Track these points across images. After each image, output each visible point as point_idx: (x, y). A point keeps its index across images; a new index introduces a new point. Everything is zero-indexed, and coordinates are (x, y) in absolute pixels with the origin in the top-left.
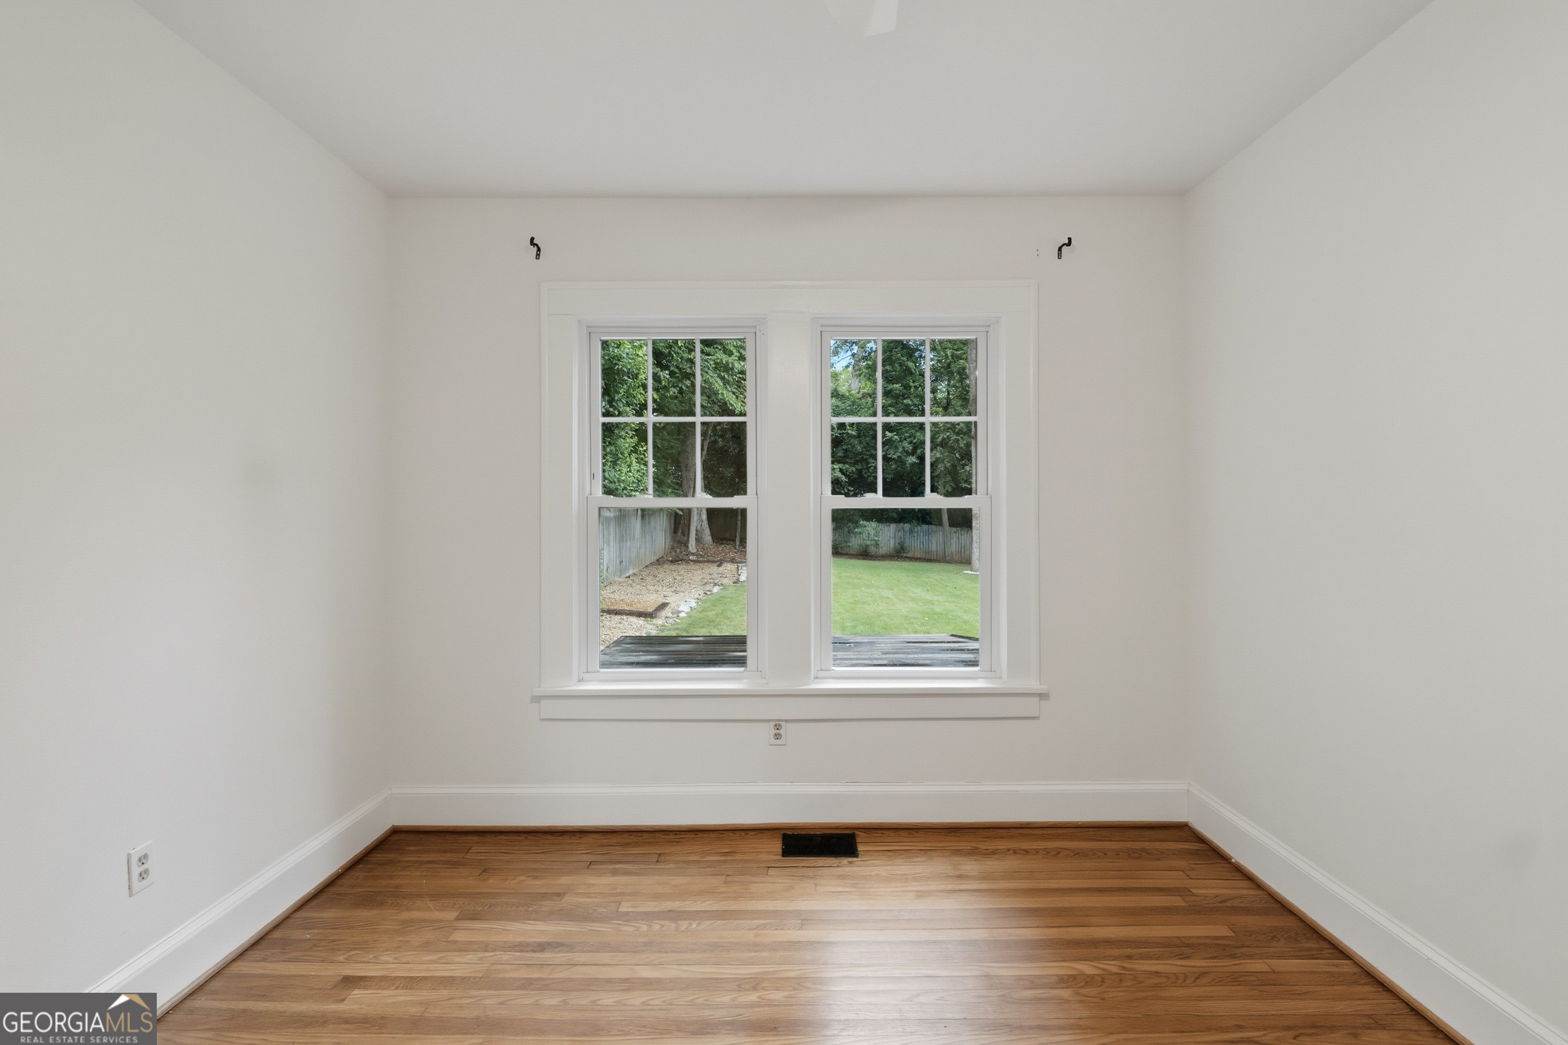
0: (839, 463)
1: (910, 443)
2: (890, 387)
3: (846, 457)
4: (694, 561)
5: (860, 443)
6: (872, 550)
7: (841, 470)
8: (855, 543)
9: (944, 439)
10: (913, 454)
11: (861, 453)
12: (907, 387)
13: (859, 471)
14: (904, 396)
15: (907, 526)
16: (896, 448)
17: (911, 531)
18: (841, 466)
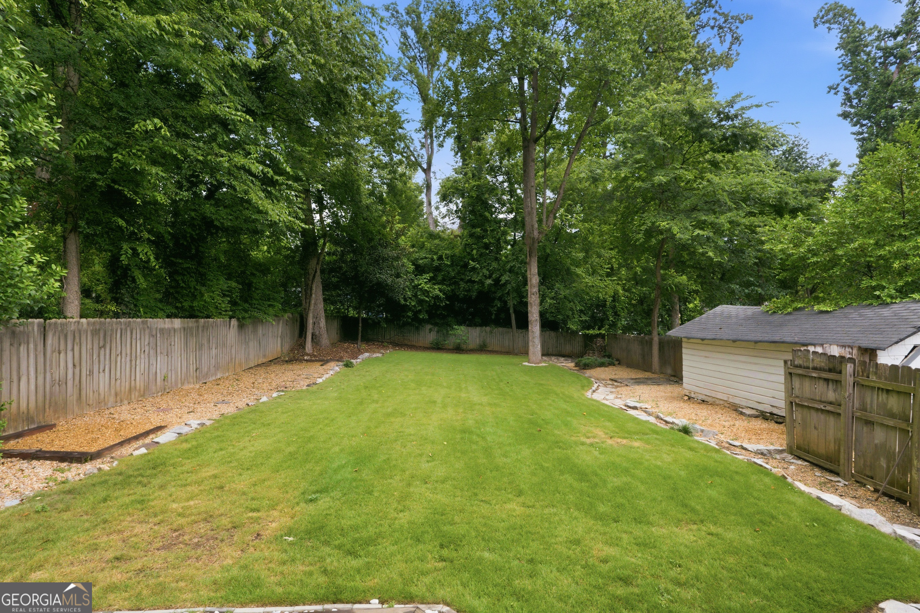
0: (439, 284)
1: (488, 269)
2: (474, 230)
3: (444, 280)
4: (307, 361)
5: (453, 270)
6: (464, 347)
7: (440, 290)
8: (452, 341)
9: (511, 267)
10: (490, 277)
11: (454, 277)
12: (485, 231)
13: (452, 290)
14: (483, 237)
15: (488, 329)
16: (478, 273)
17: (491, 332)
18: (440, 286)
